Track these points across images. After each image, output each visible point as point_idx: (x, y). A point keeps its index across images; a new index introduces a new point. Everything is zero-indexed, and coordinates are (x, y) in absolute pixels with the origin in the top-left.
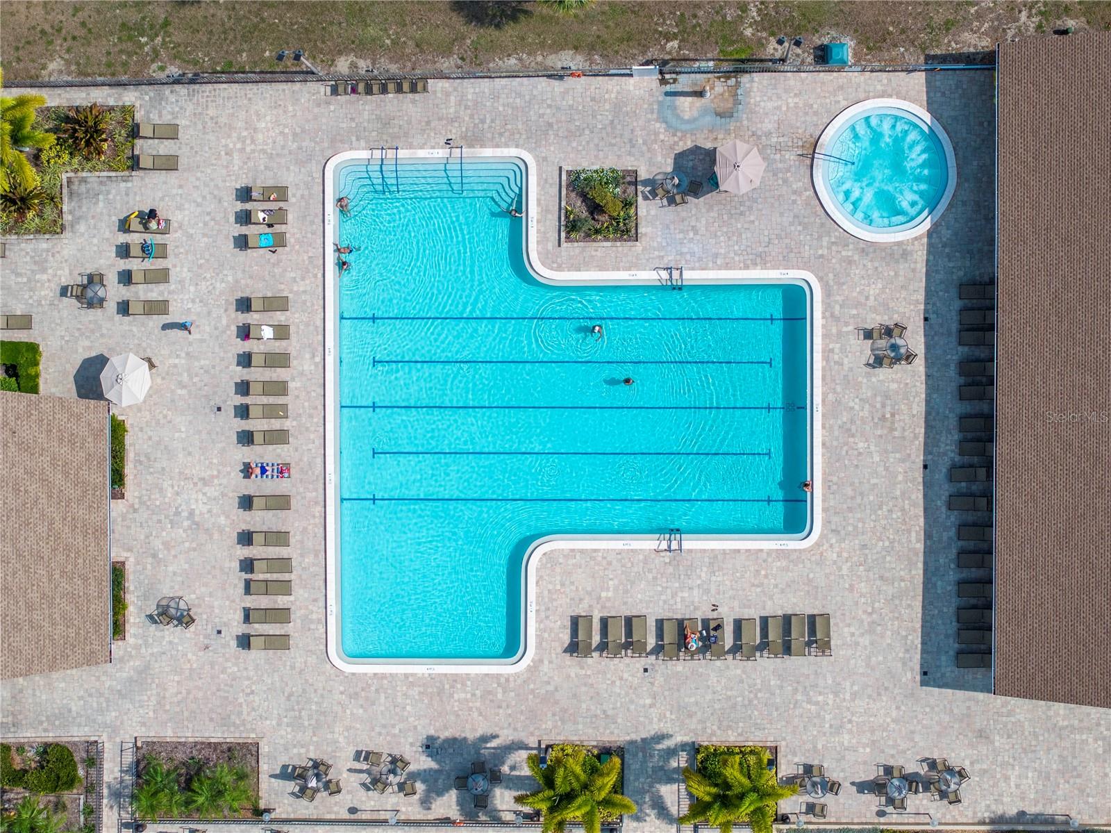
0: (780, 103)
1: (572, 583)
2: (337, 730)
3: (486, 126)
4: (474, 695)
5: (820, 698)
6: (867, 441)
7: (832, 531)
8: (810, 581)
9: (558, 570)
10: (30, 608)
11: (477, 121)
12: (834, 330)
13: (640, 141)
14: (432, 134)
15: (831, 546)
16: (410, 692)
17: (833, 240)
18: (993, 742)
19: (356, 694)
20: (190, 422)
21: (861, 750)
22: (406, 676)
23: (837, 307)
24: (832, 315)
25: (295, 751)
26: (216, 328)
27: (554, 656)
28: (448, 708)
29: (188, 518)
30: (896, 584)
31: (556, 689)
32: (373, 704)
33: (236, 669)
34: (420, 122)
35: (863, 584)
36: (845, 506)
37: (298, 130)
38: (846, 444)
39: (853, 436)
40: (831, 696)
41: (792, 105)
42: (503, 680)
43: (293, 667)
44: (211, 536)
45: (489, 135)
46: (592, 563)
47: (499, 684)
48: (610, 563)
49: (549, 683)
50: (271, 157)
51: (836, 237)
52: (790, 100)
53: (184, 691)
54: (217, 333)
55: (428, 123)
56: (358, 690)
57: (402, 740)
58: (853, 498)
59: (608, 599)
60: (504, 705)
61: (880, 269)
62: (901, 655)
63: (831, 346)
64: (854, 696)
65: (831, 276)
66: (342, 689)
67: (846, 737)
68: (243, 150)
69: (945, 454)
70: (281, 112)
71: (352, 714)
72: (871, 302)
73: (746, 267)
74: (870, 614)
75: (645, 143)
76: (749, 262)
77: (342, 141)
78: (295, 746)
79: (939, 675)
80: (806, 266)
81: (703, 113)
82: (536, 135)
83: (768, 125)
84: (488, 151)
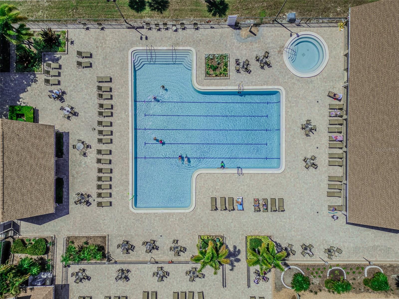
0: (273, 33)
1: (207, 184)
2: (132, 231)
3: (180, 40)
4: (176, 219)
5: (285, 220)
6: (299, 140)
7: (288, 168)
8: (281, 183)
9: (203, 179)
10: (23, 195)
11: (177, 39)
12: (289, 105)
13: (229, 45)
14: (163, 42)
15: (288, 172)
16: (156, 219)
17: (289, 77)
18: (339, 235)
19: (139, 220)
20: (85, 133)
21: (298, 237)
22: (154, 213)
23: (290, 98)
24: (288, 100)
25: (118, 238)
26: (93, 103)
27: (201, 207)
28: (168, 223)
29: (84, 164)
30: (308, 184)
31: (202, 217)
32: (144, 222)
33: (99, 212)
34: (159, 38)
35: (298, 184)
36: (292, 160)
37: (120, 40)
38: (292, 140)
39: (295, 138)
40: (288, 220)
41: (276, 34)
42: (185, 214)
43: (118, 211)
44: (92, 170)
45: (181, 43)
46: (213, 177)
47: (184, 216)
48: (219, 178)
49: (199, 215)
50: (111, 49)
51: (290, 76)
52: (276, 33)
53: (82, 220)
54: (94, 105)
55: (162, 39)
56: (139, 218)
57: (153, 234)
58: (295, 157)
59: (218, 189)
60: (185, 222)
61: (304, 86)
62: (310, 207)
63: (288, 110)
64: (295, 219)
65: (288, 88)
66: (134, 218)
67: (293, 232)
68: (102, 46)
69: (323, 144)
70: (114, 34)
71: (137, 226)
72: (301, 96)
73: (262, 85)
74: (300, 194)
75: (230, 46)
76: (263, 84)
77: (134, 44)
78: (118, 237)
79: (322, 213)
80: (280, 85)
81: (249, 37)
82: (196, 43)
83: (269, 41)
84: (181, 48)
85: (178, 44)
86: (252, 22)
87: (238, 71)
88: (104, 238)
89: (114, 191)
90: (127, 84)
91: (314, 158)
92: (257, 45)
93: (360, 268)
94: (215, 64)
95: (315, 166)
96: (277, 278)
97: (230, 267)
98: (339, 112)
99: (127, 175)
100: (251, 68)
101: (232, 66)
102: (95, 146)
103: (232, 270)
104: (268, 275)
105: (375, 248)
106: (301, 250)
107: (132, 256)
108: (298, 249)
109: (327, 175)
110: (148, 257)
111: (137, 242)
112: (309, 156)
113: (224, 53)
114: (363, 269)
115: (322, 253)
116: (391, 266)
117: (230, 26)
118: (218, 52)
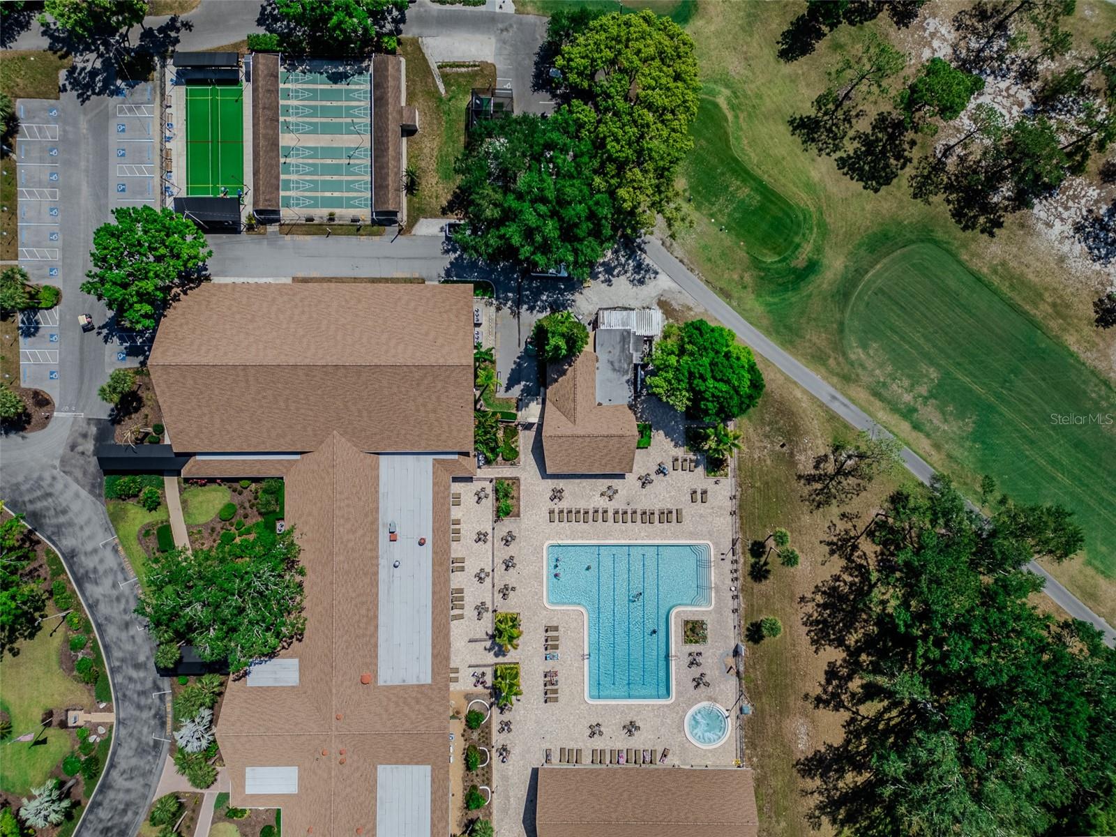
0: (730, 691)
1: (573, 622)
2: (524, 543)
3: (721, 593)
4: (536, 589)
5: (536, 703)
6: (620, 719)
7: (590, 707)
9: (577, 617)
10: (566, 450)
11: (723, 590)
12: (656, 708)
13: (716, 644)
14: (719, 576)
15: (585, 707)
16: (537, 568)
17: (685, 708)
18: (522, 761)
19: (536, 550)
20: (623, 497)
21: (519, 717)
23: (663, 709)
24: (660, 707)
26: (655, 505)
27: (549, 615)
30: (573, 728)
31: (538, 616)
32: (533, 556)
33: (544, 511)
34: (723, 572)
35: (573, 717)
36: (598, 712)
37: (720, 532)
38: (619, 712)
39: (621, 714)
41: (729, 694)
42: (541, 599)
43: (545, 529)
44: (587, 504)
45: (718, 595)
47: (540, 597)
48: (579, 634)
49: (540, 614)
50: (711, 522)
54: (653, 505)
55: (722, 575)
57: (522, 566)
58: (601, 714)
60: (533, 599)
61: (675, 723)
62: (549, 730)
64: (537, 714)
65: (673, 707)
66: (538, 545)
67: (523, 712)
68: (714, 512)
69: (615, 744)
71: (530, 548)
72: (664, 720)
73: (676, 679)
74: (563, 719)
75: (716, 646)
77: (716, 547)
79: (543, 742)
80: (676, 698)
81: (726, 665)
82: (718, 610)
83: (722, 686)
84: (713, 595)
85: (717, 592)
86: (742, 669)
87: (690, 654)
88: (518, 515)
89: (565, 524)
90: (675, 539)
91: (601, 733)
92: (717, 673)
93: (488, 782)
94: (697, 630)
95: (592, 734)
96: (477, 697)
97: (488, 647)
98: (648, 759)
99: (582, 538)
100: (694, 668)
101: (694, 648)
102: (611, 506)
103: (485, 649)
104: (480, 687)
105: (507, 798)
106: (506, 720)
107: (499, 544)
108: (507, 716)
109: (583, 747)
110: (498, 561)
111: (512, 550)
112: (602, 729)
113: (709, 640)
114: (487, 785)
115: (502, 743)
116: (491, 813)
117: (737, 646)
118: (709, 633)
